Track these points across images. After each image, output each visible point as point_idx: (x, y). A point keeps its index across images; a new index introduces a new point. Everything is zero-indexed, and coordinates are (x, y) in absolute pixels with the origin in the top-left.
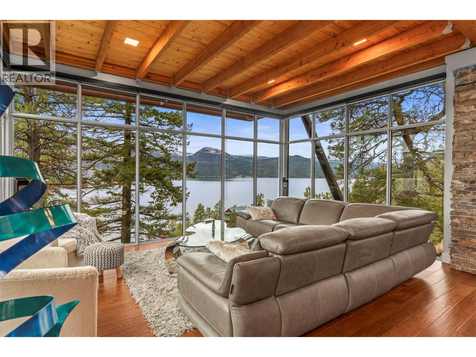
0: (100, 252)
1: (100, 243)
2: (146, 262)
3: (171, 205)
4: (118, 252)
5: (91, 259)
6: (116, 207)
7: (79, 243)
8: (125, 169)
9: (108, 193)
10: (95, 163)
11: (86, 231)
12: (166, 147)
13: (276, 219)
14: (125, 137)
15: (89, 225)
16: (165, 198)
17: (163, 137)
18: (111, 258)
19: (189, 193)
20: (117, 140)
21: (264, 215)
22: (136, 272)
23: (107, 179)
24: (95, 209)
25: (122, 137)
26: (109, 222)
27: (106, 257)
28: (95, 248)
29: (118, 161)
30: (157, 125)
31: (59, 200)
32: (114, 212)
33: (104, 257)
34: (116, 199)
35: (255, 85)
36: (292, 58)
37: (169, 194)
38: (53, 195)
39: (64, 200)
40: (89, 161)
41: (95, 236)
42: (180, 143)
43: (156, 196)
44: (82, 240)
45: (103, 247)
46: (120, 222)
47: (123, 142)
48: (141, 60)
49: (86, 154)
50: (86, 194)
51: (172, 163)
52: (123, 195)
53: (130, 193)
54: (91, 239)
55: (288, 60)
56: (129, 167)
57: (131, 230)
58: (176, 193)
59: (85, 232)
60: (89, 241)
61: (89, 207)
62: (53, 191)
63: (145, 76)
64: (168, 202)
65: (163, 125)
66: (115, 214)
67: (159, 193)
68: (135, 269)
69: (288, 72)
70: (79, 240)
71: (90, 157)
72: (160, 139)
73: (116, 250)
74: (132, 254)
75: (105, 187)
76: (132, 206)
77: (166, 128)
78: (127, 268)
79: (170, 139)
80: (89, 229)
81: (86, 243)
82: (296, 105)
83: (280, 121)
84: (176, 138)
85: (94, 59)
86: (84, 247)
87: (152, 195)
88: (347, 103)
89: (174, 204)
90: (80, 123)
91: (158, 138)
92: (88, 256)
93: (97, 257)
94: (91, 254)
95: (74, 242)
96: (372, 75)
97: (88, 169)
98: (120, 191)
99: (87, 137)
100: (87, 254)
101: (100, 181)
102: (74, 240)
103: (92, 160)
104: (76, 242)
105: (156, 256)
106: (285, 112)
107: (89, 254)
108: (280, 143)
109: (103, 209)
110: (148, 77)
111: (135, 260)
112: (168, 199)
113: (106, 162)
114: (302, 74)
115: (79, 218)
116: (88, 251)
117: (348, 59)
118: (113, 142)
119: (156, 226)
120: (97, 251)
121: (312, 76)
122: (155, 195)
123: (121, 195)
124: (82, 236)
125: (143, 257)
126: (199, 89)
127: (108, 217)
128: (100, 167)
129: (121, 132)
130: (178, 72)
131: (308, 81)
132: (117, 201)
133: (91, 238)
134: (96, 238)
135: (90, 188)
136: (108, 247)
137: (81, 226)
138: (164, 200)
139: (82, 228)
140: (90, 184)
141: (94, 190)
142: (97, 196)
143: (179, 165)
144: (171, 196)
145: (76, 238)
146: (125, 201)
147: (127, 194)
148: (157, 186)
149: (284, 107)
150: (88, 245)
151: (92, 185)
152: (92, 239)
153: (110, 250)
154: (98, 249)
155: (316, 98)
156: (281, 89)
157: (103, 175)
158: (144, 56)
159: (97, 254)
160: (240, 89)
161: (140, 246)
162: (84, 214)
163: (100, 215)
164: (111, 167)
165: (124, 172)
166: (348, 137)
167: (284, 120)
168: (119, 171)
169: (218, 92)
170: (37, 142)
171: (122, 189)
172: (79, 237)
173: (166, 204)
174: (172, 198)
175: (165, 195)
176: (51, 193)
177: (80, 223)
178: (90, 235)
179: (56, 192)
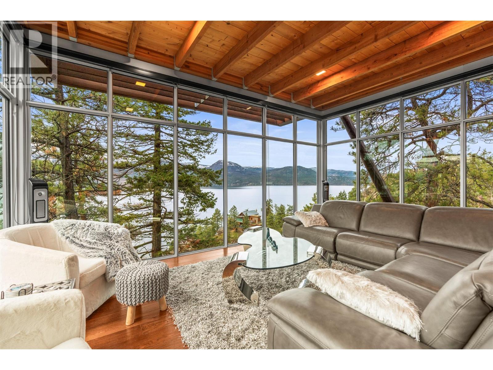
0: (137, 279)
1: (136, 264)
2: (194, 284)
3: (201, 210)
4: (162, 277)
5: (125, 289)
6: (147, 212)
7: (109, 264)
8: (156, 176)
9: (140, 199)
10: (128, 171)
11: (119, 246)
12: (194, 155)
13: (327, 225)
14: (155, 147)
15: (122, 239)
16: (194, 203)
17: (191, 146)
18: (152, 286)
19: (217, 199)
20: (148, 150)
21: (316, 221)
22: (184, 301)
23: (139, 186)
24: (128, 215)
25: (152, 147)
26: (141, 227)
27: (146, 286)
28: (131, 273)
29: (149, 169)
30: (185, 135)
31: (95, 207)
32: (145, 218)
33: (143, 286)
34: (147, 205)
35: (306, 75)
36: (362, 34)
37: (198, 200)
38: (89, 202)
39: (100, 206)
40: (122, 169)
41: (130, 253)
42: (208, 151)
43: (187, 202)
44: (113, 259)
45: (141, 271)
46: (151, 227)
47: (153, 151)
48: (181, 42)
49: (119, 163)
50: (119, 200)
51: (200, 170)
52: (154, 202)
53: (161, 199)
54: (124, 258)
55: (355, 38)
56: (160, 175)
57: (162, 234)
58: (204, 198)
59: (117, 248)
60: (122, 259)
61: (122, 213)
62: (89, 198)
63: (184, 65)
64: (198, 207)
65: (190, 135)
66: (147, 220)
67: (189, 199)
68: (181, 294)
69: (355, 52)
70: (109, 260)
71: (122, 165)
72: (189, 148)
73: (159, 274)
74: (174, 270)
75: (137, 193)
76: (162, 211)
77: (192, 138)
78: (171, 294)
79: (198, 147)
80: (122, 244)
81: (119, 263)
82: (337, 105)
83: (317, 123)
84: (204, 147)
85: (127, 41)
86: (116, 269)
87: (182, 201)
88: (403, 97)
89: (204, 209)
90: (110, 116)
91: (187, 147)
92: (121, 285)
93: (133, 286)
94: (125, 282)
95: (102, 263)
96: (450, 57)
97: (121, 176)
98: (151, 197)
99: (119, 145)
100: (119, 281)
101: (133, 188)
102: (103, 260)
103: (124, 168)
104: (105, 263)
105: (203, 274)
106: (323, 113)
107: (122, 282)
108: (318, 146)
109: (135, 215)
110: (187, 66)
111: (179, 280)
112: (197, 205)
113: (137, 170)
114: (361, 62)
115: (109, 230)
116: (121, 277)
117: (432, 33)
118: (144, 151)
119: (185, 230)
120: (133, 279)
121: (375, 61)
122: (185, 201)
123: (152, 201)
124: (113, 253)
125: (187, 276)
126: (240, 84)
127: (140, 223)
128: (132, 174)
129: (152, 142)
130: (221, 60)
131: (369, 69)
132: (148, 207)
133: (125, 256)
134: (131, 256)
135: (123, 195)
136: (149, 270)
137: (112, 240)
138: (194, 206)
139: (113, 243)
140: (122, 190)
141: (127, 196)
142: (130, 203)
143: (206, 172)
144: (200, 202)
145: (106, 258)
146: (156, 207)
147: (157, 200)
148: (186, 192)
149: (323, 108)
150: (122, 266)
151: (124, 191)
152: (127, 257)
153: (151, 275)
154: (134, 275)
155: (363, 95)
156: (330, 82)
157: (135, 182)
158: (186, 35)
159: (133, 282)
160: (285, 83)
161: (179, 258)
162: (116, 224)
163: (133, 221)
164: (142, 175)
165: (155, 178)
166: (404, 134)
167: (322, 122)
168: (151, 178)
169: (259, 88)
170: (69, 148)
171: (152, 195)
172: (109, 256)
173: (196, 210)
174: (201, 204)
175: (195, 200)
176: (87, 200)
177: (110, 236)
178: (123, 252)
179: (92, 199)
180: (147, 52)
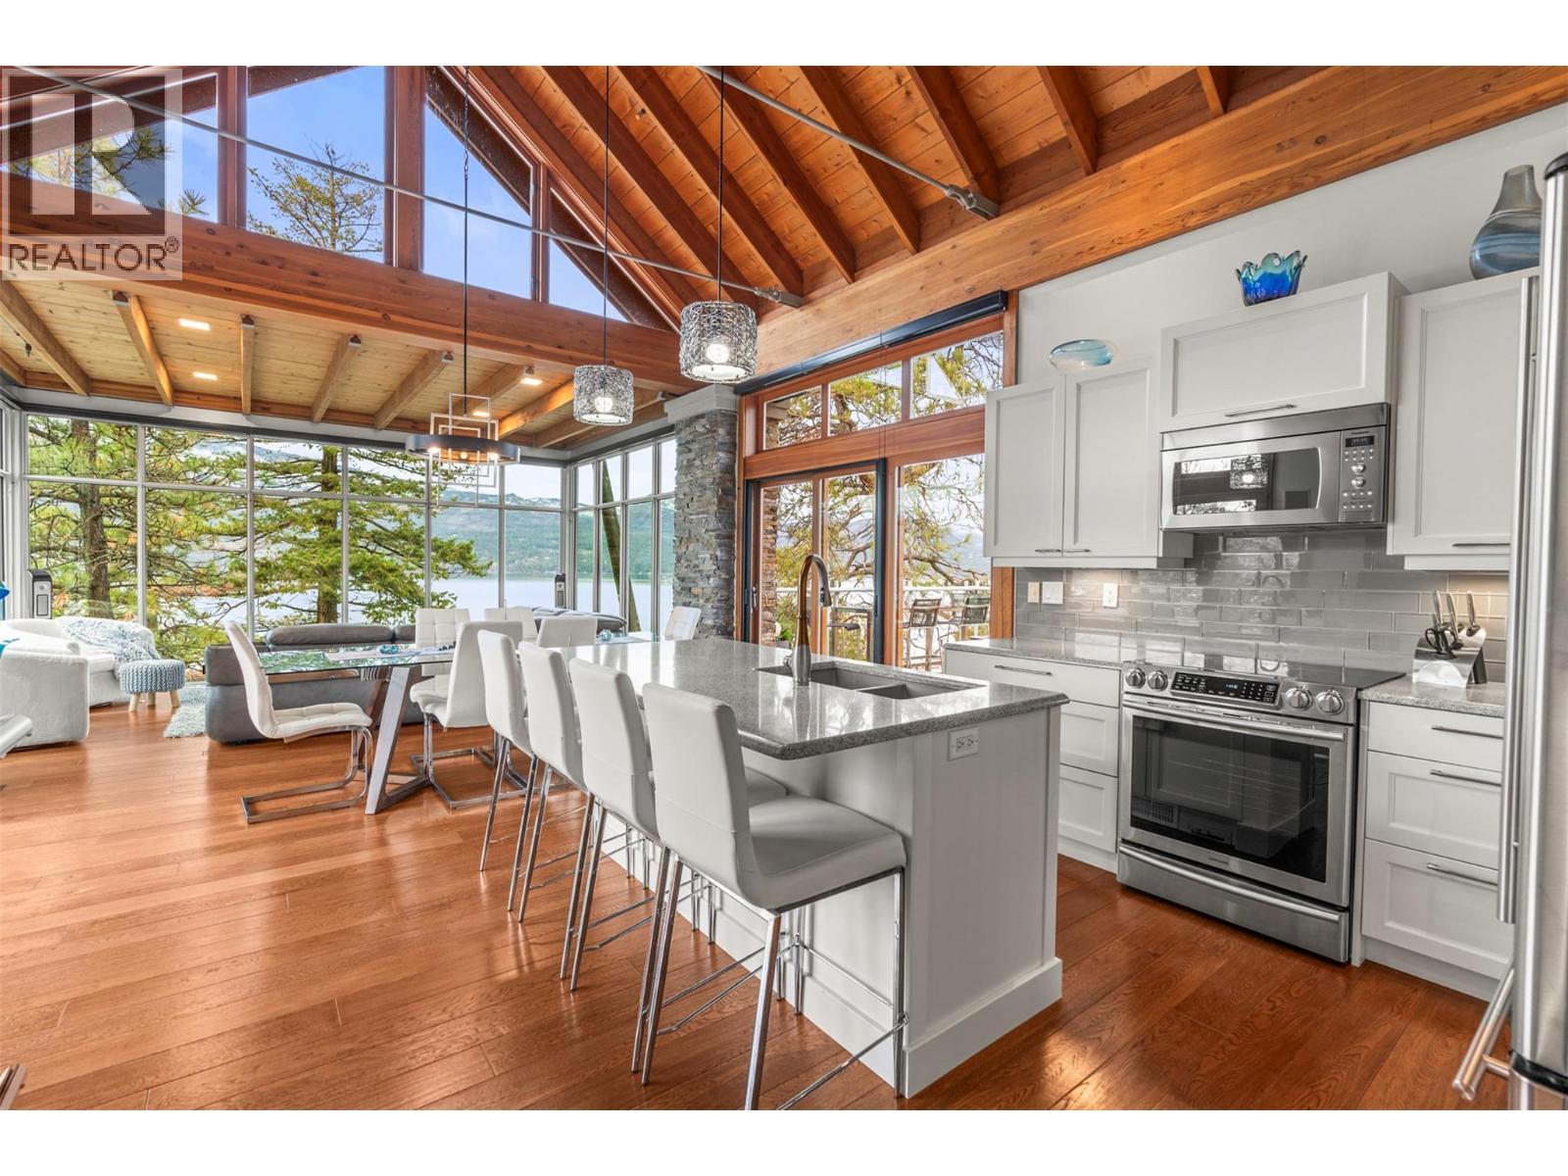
7: (117, 660)
70: (119, 657)
95: (109, 658)
102: (111, 655)
104: (114, 658)
106: (569, 454)
108: (561, 511)
149: (565, 447)
167: (568, 468)
180: (196, 397)
